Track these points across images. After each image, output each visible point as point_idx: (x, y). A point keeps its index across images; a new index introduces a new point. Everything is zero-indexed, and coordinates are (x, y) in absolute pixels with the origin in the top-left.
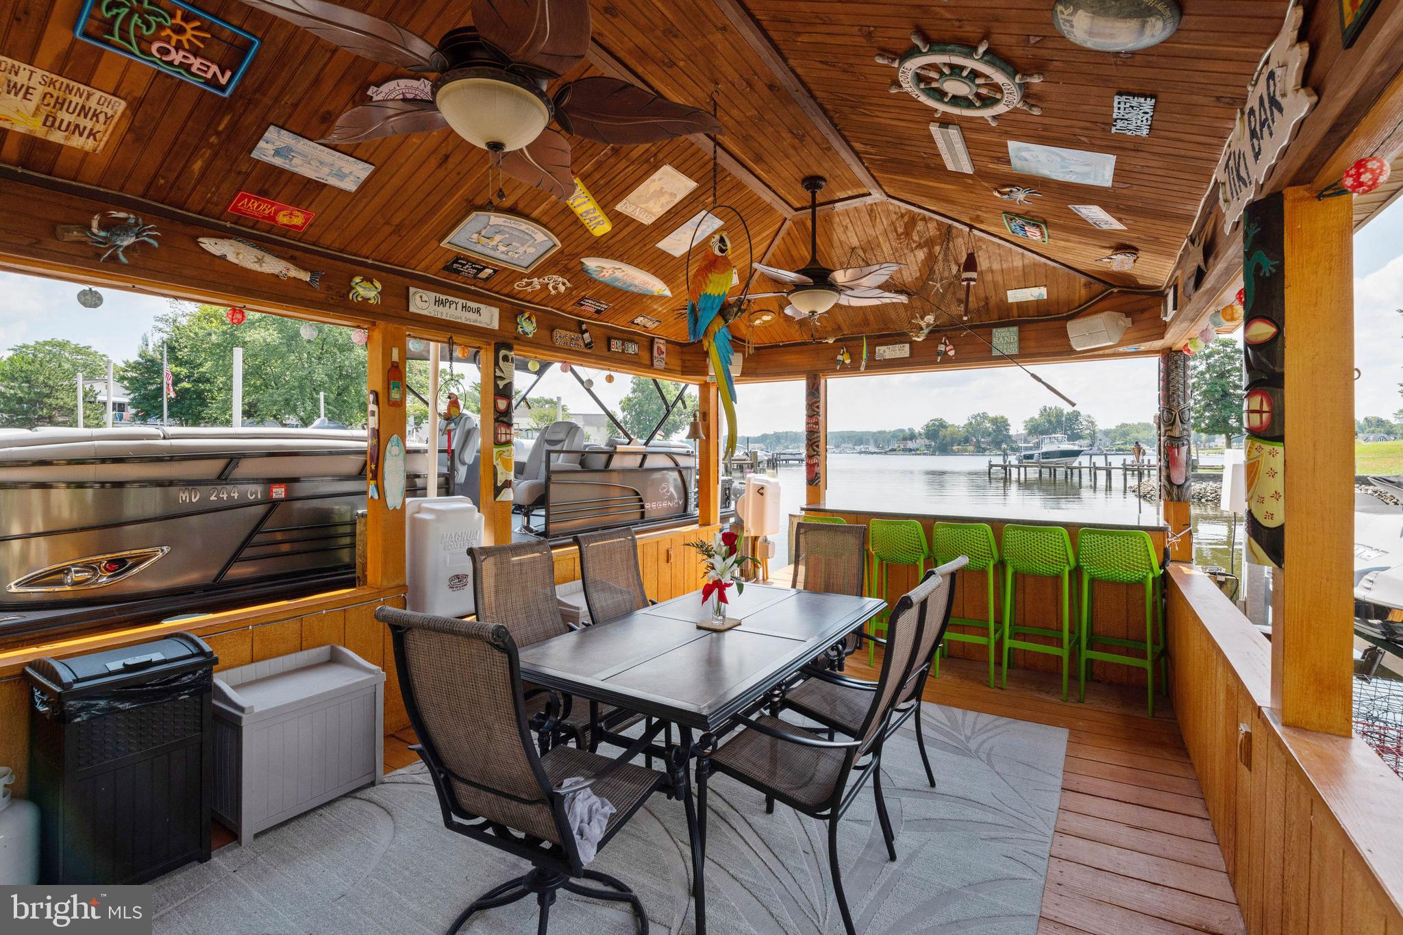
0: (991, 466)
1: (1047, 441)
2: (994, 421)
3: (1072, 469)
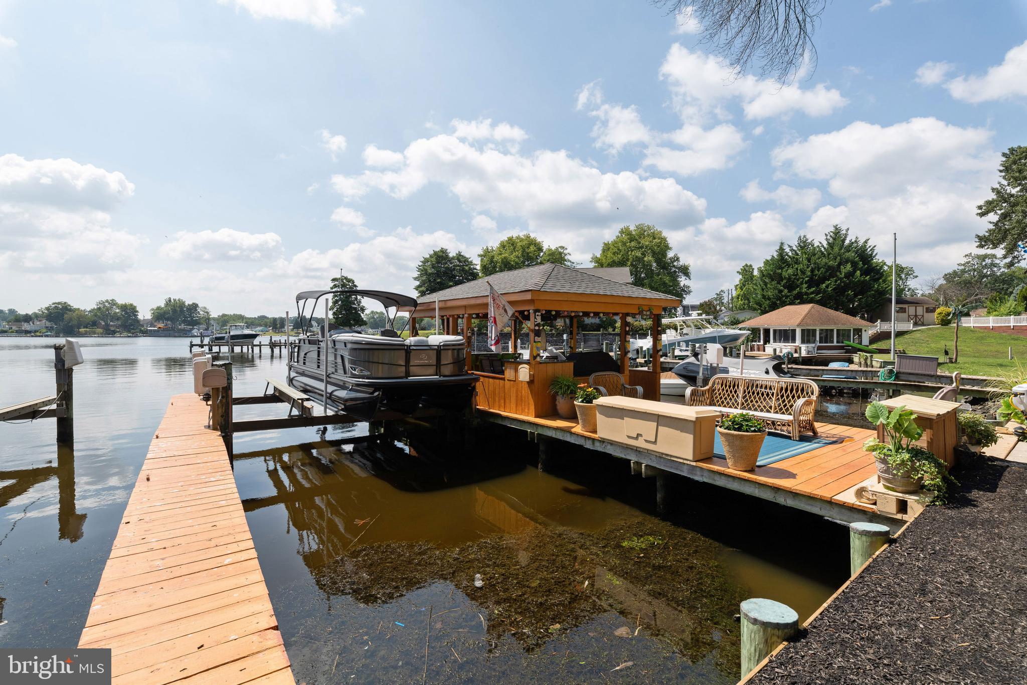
2: (124, 308)
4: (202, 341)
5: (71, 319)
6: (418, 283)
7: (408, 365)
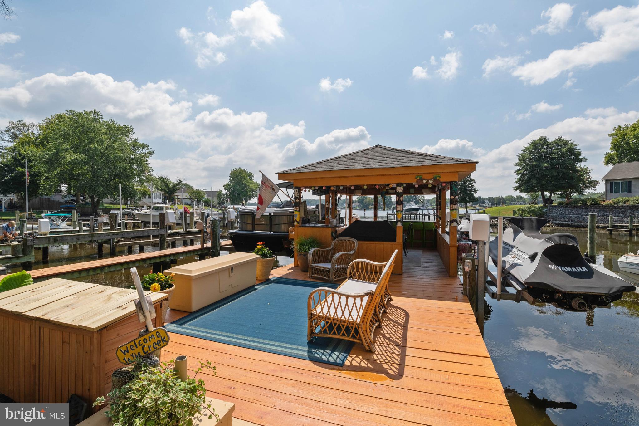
0: (388, 214)
1: (408, 205)
3: (416, 215)
4: (393, 212)
5: (366, 202)
6: (518, 168)
7: (253, 224)
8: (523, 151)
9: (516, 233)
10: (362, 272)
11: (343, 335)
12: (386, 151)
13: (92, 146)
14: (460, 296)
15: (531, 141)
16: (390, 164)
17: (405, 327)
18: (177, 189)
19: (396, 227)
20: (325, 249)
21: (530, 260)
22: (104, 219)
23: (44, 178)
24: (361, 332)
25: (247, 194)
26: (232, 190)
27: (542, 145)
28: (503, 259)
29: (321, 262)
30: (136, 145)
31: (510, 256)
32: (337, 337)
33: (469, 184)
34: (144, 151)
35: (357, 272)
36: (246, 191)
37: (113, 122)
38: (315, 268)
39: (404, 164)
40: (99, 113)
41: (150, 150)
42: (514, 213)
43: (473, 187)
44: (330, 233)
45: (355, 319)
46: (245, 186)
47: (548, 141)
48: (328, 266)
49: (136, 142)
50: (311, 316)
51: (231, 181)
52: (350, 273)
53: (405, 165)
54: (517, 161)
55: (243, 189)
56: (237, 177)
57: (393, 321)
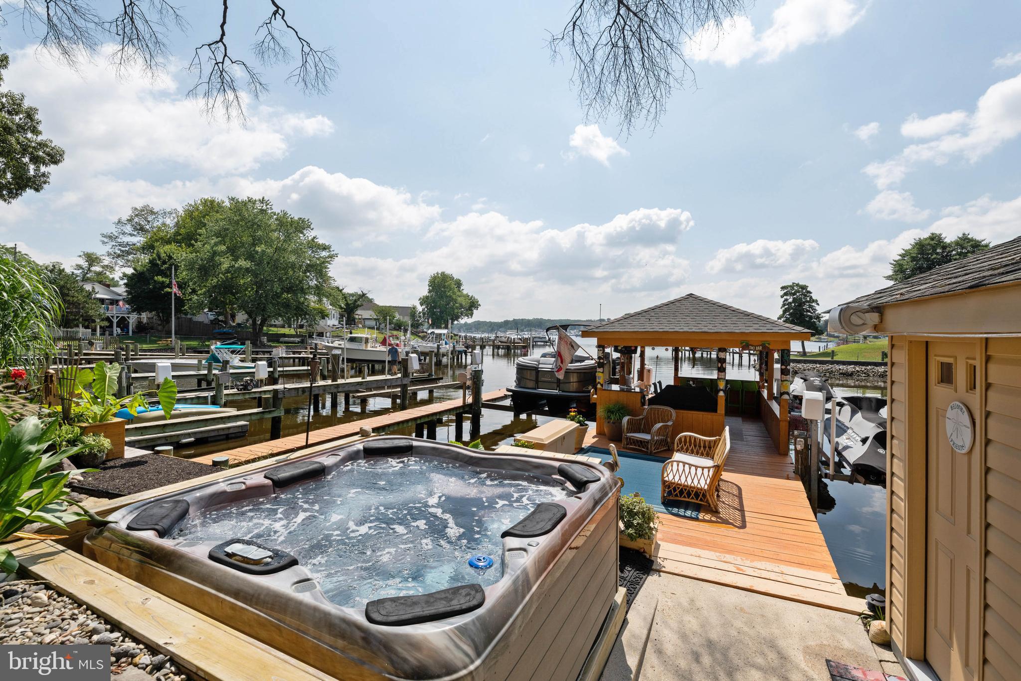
7: (537, 381)
8: (900, 255)
9: (854, 413)
10: (690, 446)
11: (692, 498)
12: (702, 304)
13: (258, 249)
14: (792, 475)
15: (914, 241)
16: (711, 327)
17: (740, 497)
18: (359, 306)
19: (717, 396)
20: (638, 418)
21: (861, 443)
22: (280, 352)
23: (190, 291)
24: (708, 497)
25: (453, 311)
26: (431, 305)
27: (934, 248)
28: (837, 440)
29: (635, 432)
30: (314, 245)
31: (844, 437)
32: (687, 500)
33: (809, 308)
34: (324, 254)
35: (685, 445)
36: (452, 308)
37: (285, 214)
38: (630, 439)
39: (728, 328)
40: (268, 202)
41: (332, 253)
42: (883, 356)
43: (814, 312)
44: (640, 398)
45: (703, 487)
46: (451, 299)
47: (945, 241)
48: (647, 437)
49: (314, 242)
50: (664, 482)
51: (430, 292)
52: (678, 446)
53: (730, 331)
54: (890, 273)
55: (448, 304)
56: (439, 286)
57: (728, 492)
